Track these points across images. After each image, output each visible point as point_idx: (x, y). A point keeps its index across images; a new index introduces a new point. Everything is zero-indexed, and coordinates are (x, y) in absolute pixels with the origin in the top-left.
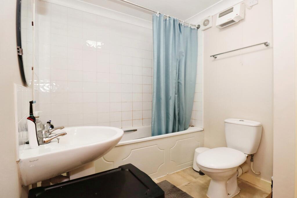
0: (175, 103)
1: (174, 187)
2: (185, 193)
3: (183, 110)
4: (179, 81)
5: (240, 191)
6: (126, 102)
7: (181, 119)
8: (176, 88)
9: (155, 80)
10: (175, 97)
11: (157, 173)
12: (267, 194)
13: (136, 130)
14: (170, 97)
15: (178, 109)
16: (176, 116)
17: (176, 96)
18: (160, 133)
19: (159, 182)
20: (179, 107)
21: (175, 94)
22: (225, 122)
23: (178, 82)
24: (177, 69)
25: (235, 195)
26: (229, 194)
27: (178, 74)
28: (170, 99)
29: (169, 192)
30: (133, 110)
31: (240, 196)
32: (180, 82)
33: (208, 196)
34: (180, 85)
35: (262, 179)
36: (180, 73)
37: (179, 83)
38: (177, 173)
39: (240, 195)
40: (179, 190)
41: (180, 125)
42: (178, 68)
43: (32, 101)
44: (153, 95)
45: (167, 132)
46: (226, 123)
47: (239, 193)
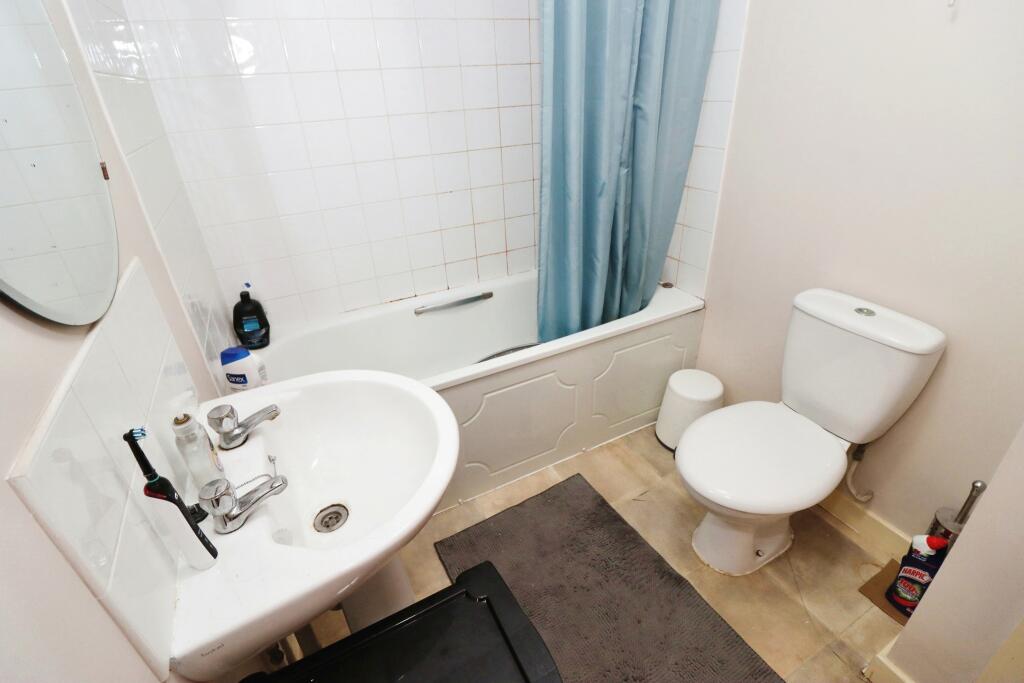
0: (616, 204)
1: (603, 503)
2: (632, 531)
3: (643, 235)
4: (636, 103)
5: (793, 541)
6: (451, 192)
7: (634, 271)
8: (624, 135)
9: (548, 111)
10: (619, 177)
11: (555, 449)
12: (877, 565)
13: (489, 296)
14: (601, 182)
15: (627, 228)
16: (617, 257)
17: (624, 171)
18: (563, 331)
19: (561, 480)
20: (630, 219)
21: (621, 164)
22: (794, 306)
23: (636, 108)
24: (634, 39)
25: (777, 556)
26: (757, 554)
27: (635, 67)
28: (600, 195)
29: (588, 522)
30: (476, 222)
31: (790, 564)
32: (642, 105)
33: (695, 548)
34: (640, 122)
35: (871, 514)
36: (645, 56)
37: (639, 113)
38: (610, 447)
39: (792, 560)
40: (616, 519)
41: (627, 289)
42: (638, 35)
43: (131, 431)
44: (541, 187)
45: (585, 325)
46: (797, 313)
47: (790, 549)
